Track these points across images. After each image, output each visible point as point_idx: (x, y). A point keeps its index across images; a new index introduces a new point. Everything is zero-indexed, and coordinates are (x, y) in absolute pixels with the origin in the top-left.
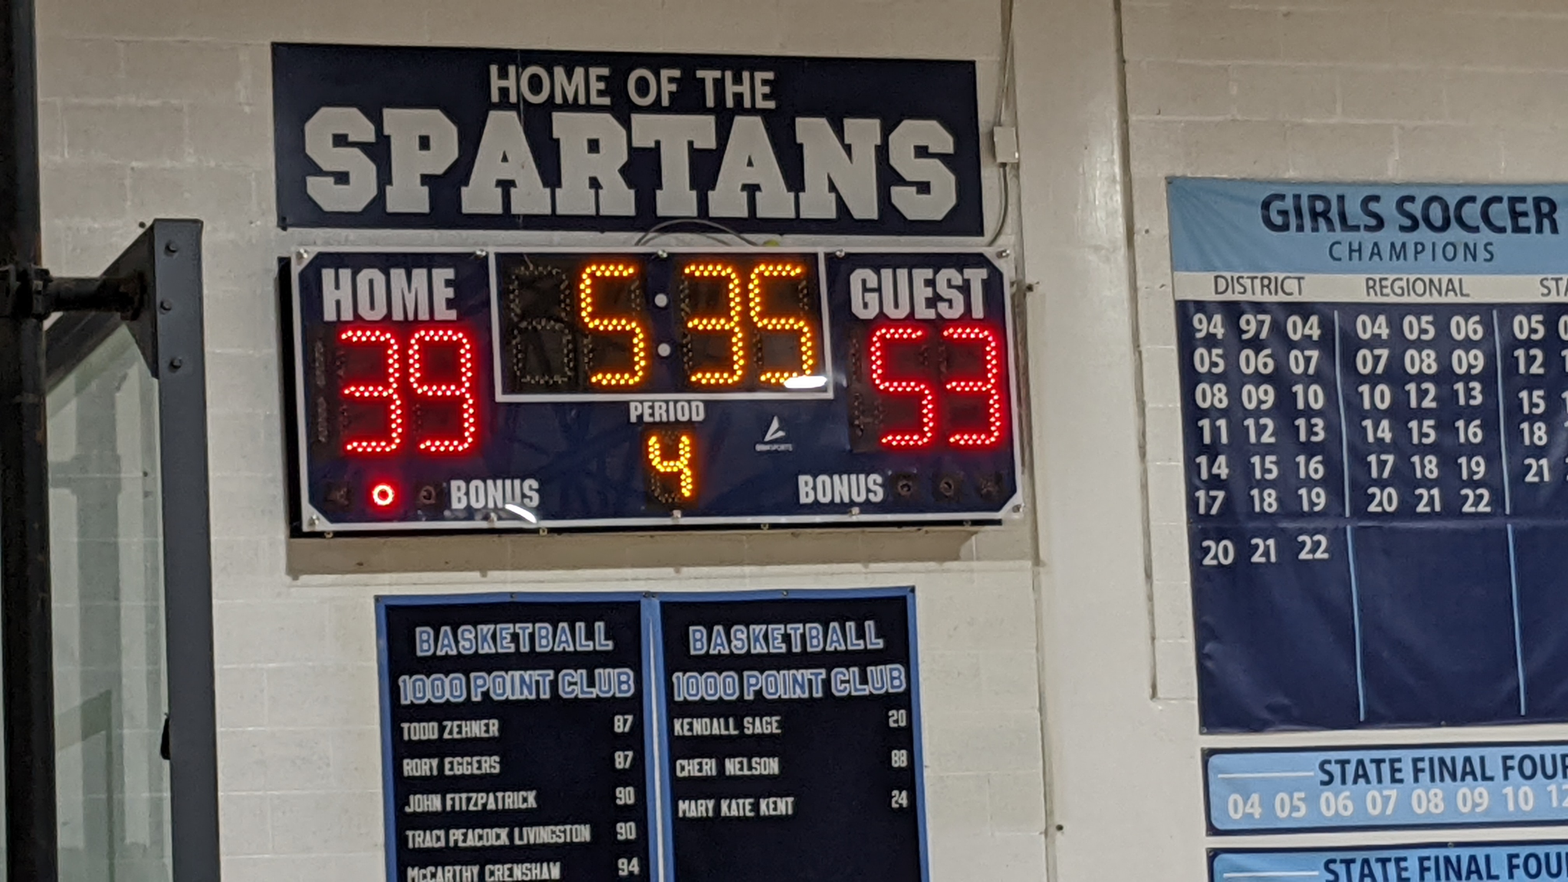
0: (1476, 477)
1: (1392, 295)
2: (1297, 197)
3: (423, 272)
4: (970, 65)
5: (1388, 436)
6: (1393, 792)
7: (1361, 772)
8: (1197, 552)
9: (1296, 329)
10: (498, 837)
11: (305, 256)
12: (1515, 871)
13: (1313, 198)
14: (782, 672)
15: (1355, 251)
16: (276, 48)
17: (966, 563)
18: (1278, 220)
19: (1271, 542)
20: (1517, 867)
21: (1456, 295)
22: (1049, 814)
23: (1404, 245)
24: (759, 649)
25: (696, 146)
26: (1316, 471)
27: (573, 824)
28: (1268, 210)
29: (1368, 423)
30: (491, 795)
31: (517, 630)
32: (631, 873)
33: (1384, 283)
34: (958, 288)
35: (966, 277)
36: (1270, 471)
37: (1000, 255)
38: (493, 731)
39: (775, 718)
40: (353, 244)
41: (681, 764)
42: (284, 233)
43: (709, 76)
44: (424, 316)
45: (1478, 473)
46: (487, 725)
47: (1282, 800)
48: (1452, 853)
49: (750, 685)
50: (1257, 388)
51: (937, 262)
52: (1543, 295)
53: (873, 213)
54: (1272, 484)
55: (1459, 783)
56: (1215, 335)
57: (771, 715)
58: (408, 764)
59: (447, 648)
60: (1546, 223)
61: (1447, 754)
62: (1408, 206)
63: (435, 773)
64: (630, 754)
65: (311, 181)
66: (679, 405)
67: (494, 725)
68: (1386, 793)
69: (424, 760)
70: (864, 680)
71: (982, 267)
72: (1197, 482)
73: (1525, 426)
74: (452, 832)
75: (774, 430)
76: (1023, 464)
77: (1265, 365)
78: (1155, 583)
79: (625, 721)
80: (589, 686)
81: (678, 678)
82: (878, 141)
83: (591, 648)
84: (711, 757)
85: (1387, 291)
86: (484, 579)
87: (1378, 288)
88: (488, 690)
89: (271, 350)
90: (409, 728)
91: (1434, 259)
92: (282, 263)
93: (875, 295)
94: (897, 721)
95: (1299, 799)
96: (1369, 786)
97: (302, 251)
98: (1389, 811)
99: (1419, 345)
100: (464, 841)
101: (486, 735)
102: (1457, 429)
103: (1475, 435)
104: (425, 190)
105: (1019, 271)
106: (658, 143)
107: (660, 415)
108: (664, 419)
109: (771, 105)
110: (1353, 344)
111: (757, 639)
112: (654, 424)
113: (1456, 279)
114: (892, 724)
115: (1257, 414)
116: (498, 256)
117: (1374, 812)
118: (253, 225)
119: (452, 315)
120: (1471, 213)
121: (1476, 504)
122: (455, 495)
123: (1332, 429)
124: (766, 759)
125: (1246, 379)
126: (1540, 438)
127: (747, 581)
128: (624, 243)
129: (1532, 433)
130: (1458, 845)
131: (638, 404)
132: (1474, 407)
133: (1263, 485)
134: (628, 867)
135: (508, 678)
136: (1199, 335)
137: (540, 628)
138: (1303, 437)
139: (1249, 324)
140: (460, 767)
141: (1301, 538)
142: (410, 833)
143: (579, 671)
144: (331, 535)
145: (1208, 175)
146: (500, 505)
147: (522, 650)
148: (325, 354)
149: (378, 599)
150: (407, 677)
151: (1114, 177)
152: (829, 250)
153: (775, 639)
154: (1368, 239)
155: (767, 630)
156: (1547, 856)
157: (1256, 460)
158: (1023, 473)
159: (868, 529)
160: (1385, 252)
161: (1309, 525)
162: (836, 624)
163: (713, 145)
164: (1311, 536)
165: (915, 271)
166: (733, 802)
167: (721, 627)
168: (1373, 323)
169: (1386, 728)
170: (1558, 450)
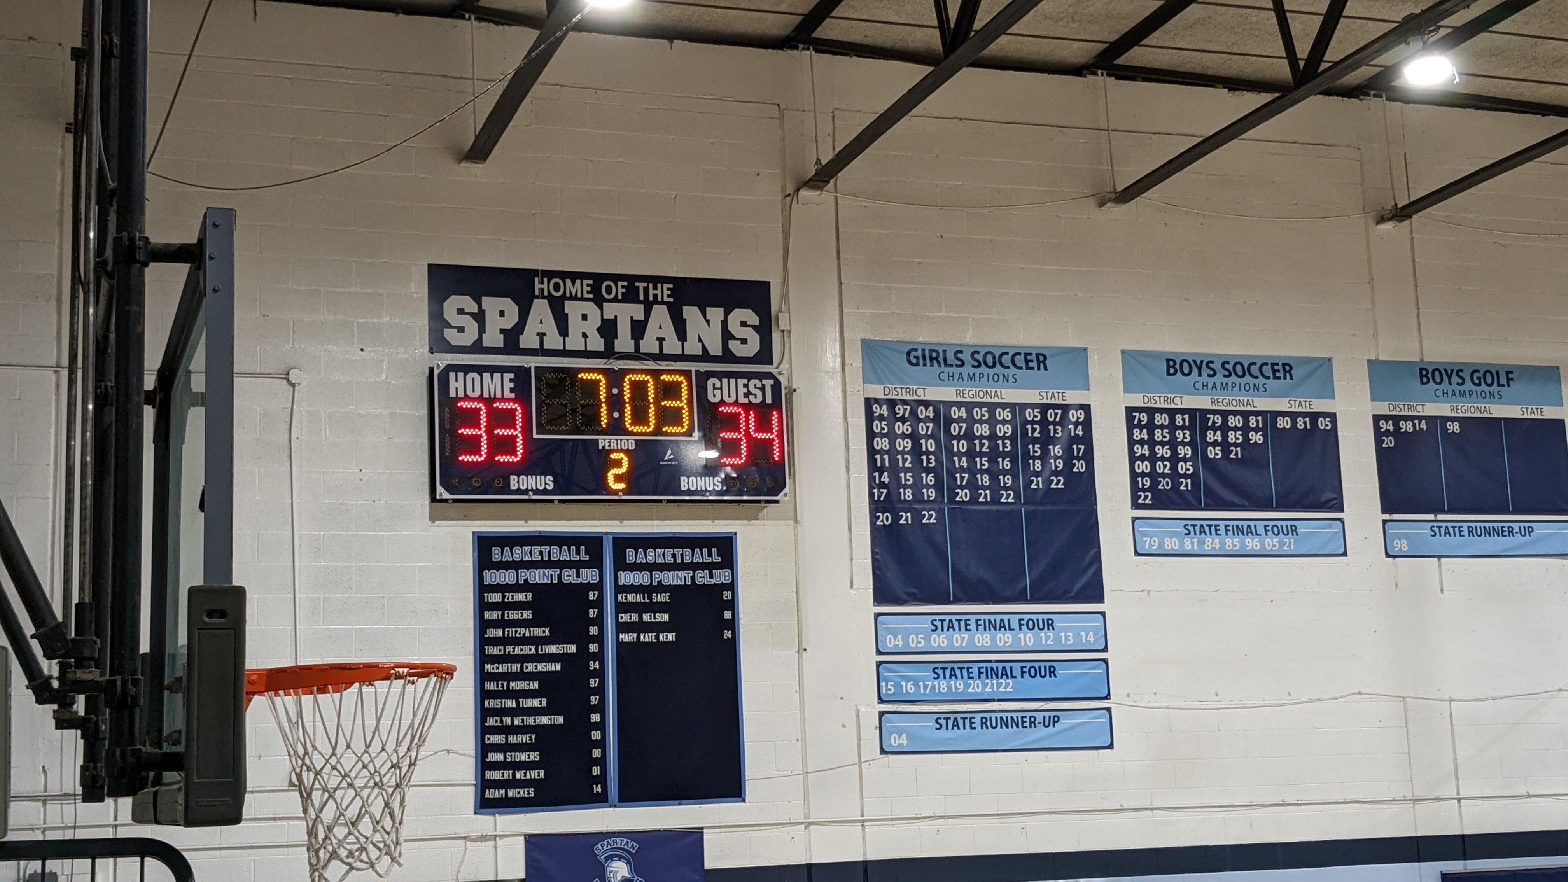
0: (1007, 485)
1: (968, 397)
2: (924, 350)
3: (499, 375)
4: (768, 284)
5: (965, 465)
6: (966, 636)
7: (951, 625)
8: (873, 518)
9: (922, 413)
10: (530, 650)
11: (441, 366)
12: (1024, 674)
13: (931, 351)
14: (671, 572)
15: (951, 376)
16: (430, 265)
17: (761, 522)
18: (914, 361)
19: (909, 514)
20: (1025, 672)
21: (999, 398)
22: (800, 643)
23: (974, 374)
24: (660, 561)
25: (635, 318)
26: (931, 481)
27: (567, 644)
28: (910, 356)
29: (956, 458)
30: (527, 629)
31: (542, 550)
32: (595, 669)
33: (965, 392)
34: (759, 388)
35: (763, 383)
36: (909, 480)
38: (529, 598)
39: (667, 594)
40: (467, 360)
41: (621, 616)
42: (431, 355)
43: (641, 285)
44: (499, 396)
45: (1008, 483)
46: (526, 595)
47: (912, 638)
48: (994, 665)
49: (655, 578)
50: (903, 441)
51: (749, 376)
52: (1041, 399)
53: (719, 353)
54: (910, 487)
55: (998, 631)
56: (883, 415)
57: (665, 593)
58: (486, 614)
59: (507, 557)
60: (1042, 366)
61: (992, 618)
62: (976, 356)
63: (500, 618)
64: (596, 610)
65: (446, 330)
66: (623, 442)
67: (530, 595)
68: (962, 635)
69: (494, 612)
70: (711, 577)
71: (771, 379)
72: (874, 485)
73: (1031, 461)
74: (507, 647)
75: (669, 456)
76: (790, 474)
77: (907, 430)
78: (853, 533)
79: (594, 594)
80: (577, 577)
81: (620, 574)
82: (723, 319)
83: (578, 559)
84: (635, 613)
85: (965, 396)
86: (527, 525)
87: (961, 394)
88: (527, 578)
89: (425, 412)
90: (488, 596)
91: (988, 381)
92: (430, 370)
93: (719, 391)
94: (727, 597)
95: (921, 638)
96: (955, 632)
97: (440, 364)
98: (964, 645)
99: (981, 422)
100: (514, 651)
101: (526, 600)
102: (999, 462)
103: (1007, 465)
104: (502, 336)
105: (790, 381)
106: (616, 317)
107: (614, 446)
108: (616, 448)
109: (671, 300)
110: (949, 421)
111: (659, 556)
112: (611, 451)
113: (999, 390)
114: (725, 598)
115: (903, 453)
116: (536, 368)
117: (957, 645)
118: (417, 352)
119: (513, 396)
120: (1006, 360)
121: (1007, 498)
122: (512, 483)
123: (939, 461)
124: (663, 614)
125: (897, 436)
126: (1038, 467)
127: (655, 527)
128: (598, 364)
129: (1034, 465)
130: (997, 661)
131: (603, 441)
132: (1007, 452)
133: (905, 487)
134: (594, 665)
135: (537, 572)
136: (876, 415)
137: (553, 549)
138: (925, 465)
139: (900, 410)
140: (513, 615)
141: (923, 513)
142: (486, 647)
143: (572, 570)
144: (451, 500)
145: (881, 338)
146: (534, 488)
147: (545, 559)
148: (450, 413)
149: (474, 533)
150: (487, 571)
151: (836, 339)
152: (697, 369)
153: (668, 556)
154: (957, 371)
155: (665, 552)
156: (1040, 667)
157: (902, 475)
158: (790, 478)
159: (714, 504)
160: (965, 376)
161: (927, 506)
162: (698, 550)
163: (642, 318)
164: (928, 512)
165: (739, 380)
166: (646, 635)
167: (642, 550)
168: (959, 411)
169: (963, 605)
170: (1046, 474)
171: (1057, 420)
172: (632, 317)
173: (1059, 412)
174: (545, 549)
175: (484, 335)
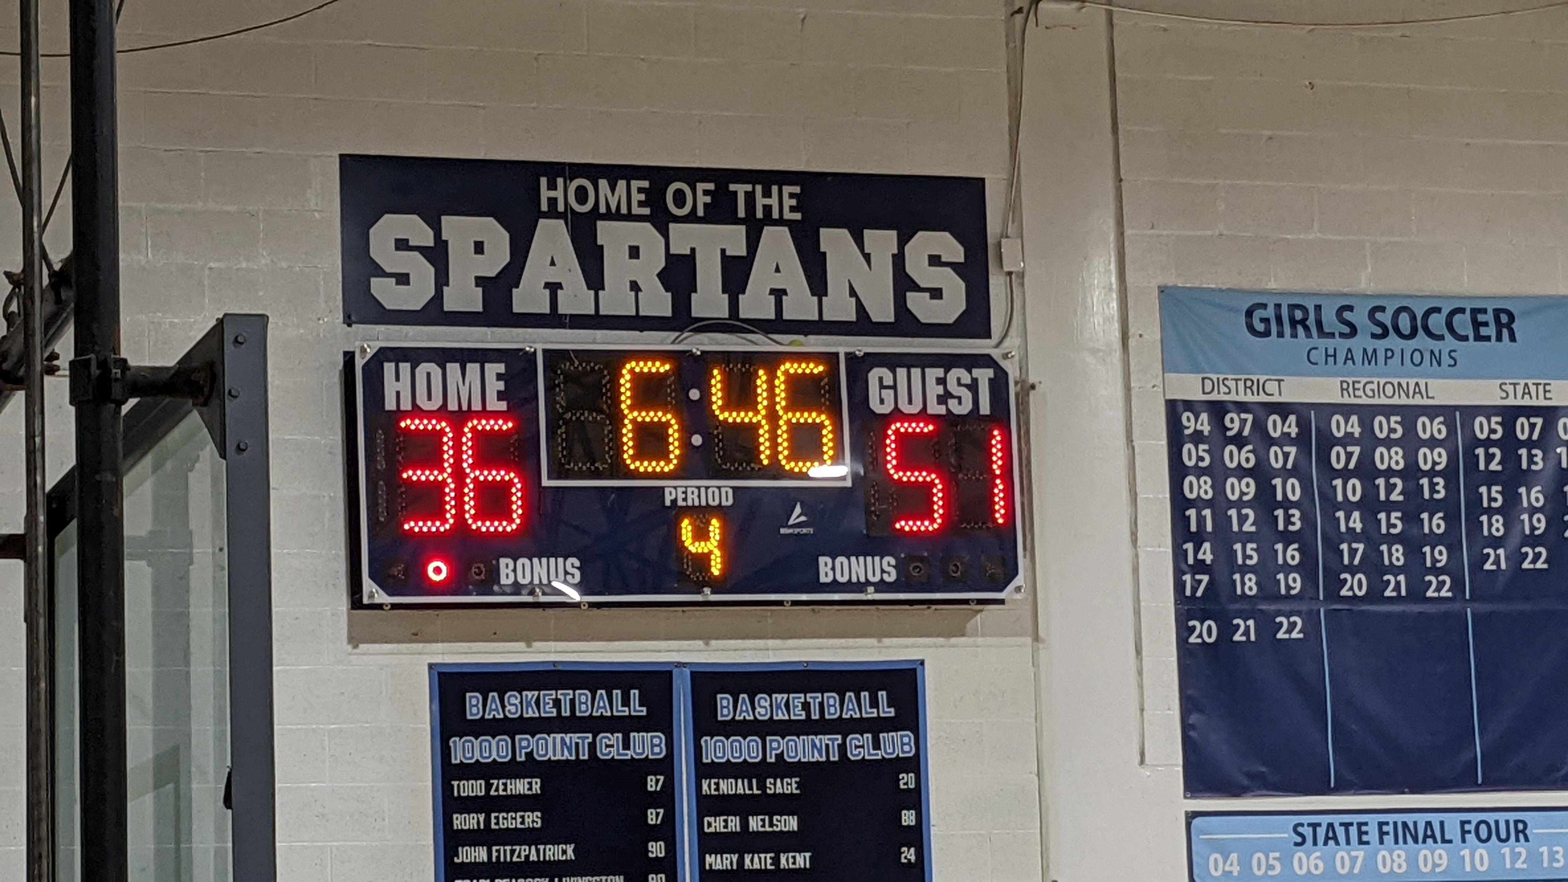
0: (1439, 565)
1: (1364, 397)
2: (1278, 306)
3: (478, 365)
4: (980, 183)
5: (1358, 527)
6: (1360, 853)
7: (1331, 835)
8: (1183, 631)
9: (1275, 426)
11: (368, 350)
13: (1293, 307)
14: (801, 738)
15: (1331, 356)
16: (344, 159)
17: (972, 639)
18: (1260, 327)
19: (1251, 623)
21: (1422, 397)
22: (1045, 870)
23: (1375, 351)
24: (781, 716)
25: (728, 253)
26: (1293, 557)
27: (608, 875)
28: (1251, 317)
29: (1341, 514)
30: (533, 848)
31: (559, 697)
33: (1357, 386)
34: (966, 386)
35: (974, 376)
36: (1251, 557)
37: (1005, 356)
38: (536, 789)
39: (794, 780)
40: (413, 339)
41: (708, 821)
42: (349, 329)
43: (741, 189)
44: (477, 406)
45: (1440, 561)
46: (530, 783)
47: (1259, 859)
49: (772, 749)
50: (1240, 481)
51: (948, 362)
52: (1502, 398)
53: (890, 317)
54: (1252, 569)
55: (1420, 845)
56: (1202, 432)
57: (791, 777)
58: (457, 819)
59: (494, 712)
60: (1505, 332)
61: (1409, 818)
62: (1379, 316)
63: (482, 826)
64: (661, 811)
65: (374, 281)
66: (710, 491)
67: (536, 783)
68: (1353, 853)
69: (472, 815)
70: (877, 746)
71: (988, 367)
72: (1184, 567)
73: (1484, 518)
75: (797, 515)
76: (1025, 549)
77: (1248, 460)
78: (1145, 659)
79: (657, 781)
80: (624, 749)
81: (706, 741)
82: (896, 251)
83: (627, 714)
84: (735, 816)
85: (1357, 393)
86: (530, 650)
87: (1351, 390)
88: (532, 749)
89: (337, 437)
90: (458, 786)
91: (1402, 364)
92: (347, 358)
93: (891, 392)
94: (906, 784)
95: (1274, 859)
96: (1338, 847)
97: (366, 346)
98: (1357, 871)
99: (1388, 443)
101: (530, 793)
102: (1422, 520)
103: (1438, 526)
104: (480, 290)
105: (1024, 370)
106: (693, 250)
107: (693, 499)
108: (697, 503)
109: (798, 216)
110: (1327, 442)
111: (779, 707)
112: (687, 506)
113: (1422, 382)
114: (902, 787)
115: (1239, 504)
116: (545, 351)
117: (1343, 871)
118: (321, 322)
119: (503, 406)
120: (1437, 322)
121: (1438, 589)
122: (503, 571)
123: (1308, 519)
124: (787, 817)
125: (1228, 473)
127: (770, 652)
128: (662, 343)
129: (1490, 525)
131: (673, 491)
132: (1437, 500)
133: (1244, 570)
135: (550, 740)
136: (1187, 432)
137: (580, 695)
138: (1281, 527)
139: (1233, 422)
140: (505, 822)
141: (1278, 620)
143: (616, 735)
144: (389, 606)
145: (1197, 285)
146: (545, 581)
147: (563, 714)
148: (385, 441)
149: (431, 666)
150: (456, 739)
151: (1111, 284)
152: (850, 349)
153: (795, 707)
154: (1342, 345)
155: (788, 698)
157: (1238, 547)
158: (1025, 556)
159: (882, 607)
160: (1358, 357)
161: (1286, 607)
162: (852, 694)
163: (744, 253)
164: (1288, 618)
165: (927, 370)
166: (756, 855)
167: (745, 696)
168: (1347, 422)
169: (1355, 794)
170: (1514, 541)
171: (1535, 437)
172: (723, 251)
173: (1539, 421)
174: (565, 695)
175: (445, 288)
